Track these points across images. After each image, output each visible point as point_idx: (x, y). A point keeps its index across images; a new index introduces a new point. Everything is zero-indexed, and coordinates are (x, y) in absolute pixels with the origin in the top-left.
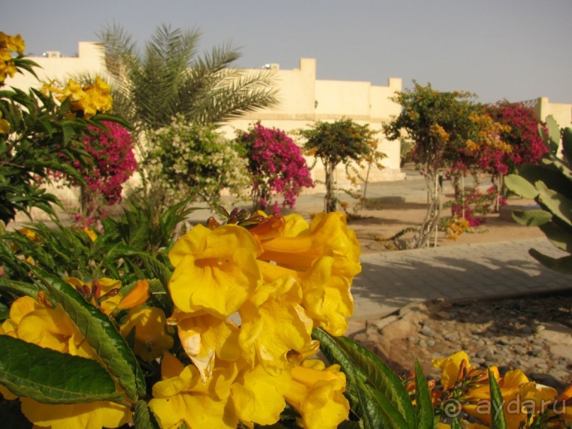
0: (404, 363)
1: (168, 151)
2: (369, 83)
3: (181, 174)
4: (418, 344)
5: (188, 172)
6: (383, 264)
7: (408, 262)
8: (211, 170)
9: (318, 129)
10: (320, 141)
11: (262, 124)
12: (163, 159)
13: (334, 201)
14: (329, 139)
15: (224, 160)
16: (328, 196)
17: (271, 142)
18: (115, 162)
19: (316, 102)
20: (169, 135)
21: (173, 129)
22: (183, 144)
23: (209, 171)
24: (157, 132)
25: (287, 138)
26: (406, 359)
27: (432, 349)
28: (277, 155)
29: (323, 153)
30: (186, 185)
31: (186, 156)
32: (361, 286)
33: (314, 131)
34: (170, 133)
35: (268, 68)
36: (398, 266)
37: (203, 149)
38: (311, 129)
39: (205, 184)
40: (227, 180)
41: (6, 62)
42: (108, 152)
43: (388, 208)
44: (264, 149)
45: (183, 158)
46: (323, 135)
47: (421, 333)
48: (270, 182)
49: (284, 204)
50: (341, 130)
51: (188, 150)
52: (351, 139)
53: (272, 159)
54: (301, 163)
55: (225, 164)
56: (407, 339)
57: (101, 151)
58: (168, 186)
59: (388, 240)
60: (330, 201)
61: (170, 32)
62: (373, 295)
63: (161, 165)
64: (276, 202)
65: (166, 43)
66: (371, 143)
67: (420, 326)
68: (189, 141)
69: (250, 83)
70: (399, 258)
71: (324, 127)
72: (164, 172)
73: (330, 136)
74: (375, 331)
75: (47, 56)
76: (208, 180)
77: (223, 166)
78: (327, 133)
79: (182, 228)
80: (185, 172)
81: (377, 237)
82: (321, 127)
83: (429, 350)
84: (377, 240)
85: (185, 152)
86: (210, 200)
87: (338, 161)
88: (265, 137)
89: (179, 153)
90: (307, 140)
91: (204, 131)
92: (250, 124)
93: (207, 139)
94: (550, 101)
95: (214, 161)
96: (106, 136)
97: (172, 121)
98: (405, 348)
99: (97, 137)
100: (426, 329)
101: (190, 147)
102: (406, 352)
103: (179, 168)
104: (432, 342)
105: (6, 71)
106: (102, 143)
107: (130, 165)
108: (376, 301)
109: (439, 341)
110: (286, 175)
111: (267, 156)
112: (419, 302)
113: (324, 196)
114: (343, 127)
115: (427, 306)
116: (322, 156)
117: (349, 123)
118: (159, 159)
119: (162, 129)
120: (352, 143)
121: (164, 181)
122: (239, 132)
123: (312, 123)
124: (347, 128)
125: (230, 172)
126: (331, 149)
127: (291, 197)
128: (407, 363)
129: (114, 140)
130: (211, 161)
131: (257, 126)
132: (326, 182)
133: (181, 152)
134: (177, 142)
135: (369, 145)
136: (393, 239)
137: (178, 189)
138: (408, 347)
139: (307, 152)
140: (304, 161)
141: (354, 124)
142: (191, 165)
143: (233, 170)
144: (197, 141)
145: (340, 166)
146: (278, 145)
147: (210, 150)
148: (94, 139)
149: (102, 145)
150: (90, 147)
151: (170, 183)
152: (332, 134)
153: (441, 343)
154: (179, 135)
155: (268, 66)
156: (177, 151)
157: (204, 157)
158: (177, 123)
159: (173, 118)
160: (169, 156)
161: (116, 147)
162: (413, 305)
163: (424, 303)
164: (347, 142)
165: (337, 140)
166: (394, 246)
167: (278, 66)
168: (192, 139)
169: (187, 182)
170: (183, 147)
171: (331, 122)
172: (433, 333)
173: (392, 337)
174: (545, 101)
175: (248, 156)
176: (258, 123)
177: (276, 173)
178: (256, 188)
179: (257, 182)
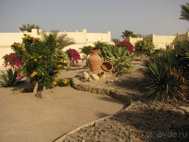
2: (102, 33)
3: (57, 58)
9: (84, 48)
10: (84, 50)
15: (64, 56)
19: (87, 39)
23: (61, 58)
25: (76, 51)
29: (85, 53)
35: (75, 32)
40: (65, 59)
44: (71, 53)
53: (73, 55)
75: (24, 32)
78: (86, 49)
87: (88, 55)
88: (72, 51)
90: (82, 50)
93: (61, 52)
94: (155, 35)
95: (62, 56)
110: (76, 58)
113: (86, 62)
114: (89, 47)
122: (67, 50)
126: (87, 52)
127: (77, 62)
140: (79, 55)
142: (58, 57)
144: (59, 53)
146: (74, 52)
157: (60, 55)
164: (90, 50)
165: (88, 50)
174: (154, 35)
175: (68, 54)
176: (70, 48)
177: (74, 57)
178: (70, 60)
179: (70, 59)
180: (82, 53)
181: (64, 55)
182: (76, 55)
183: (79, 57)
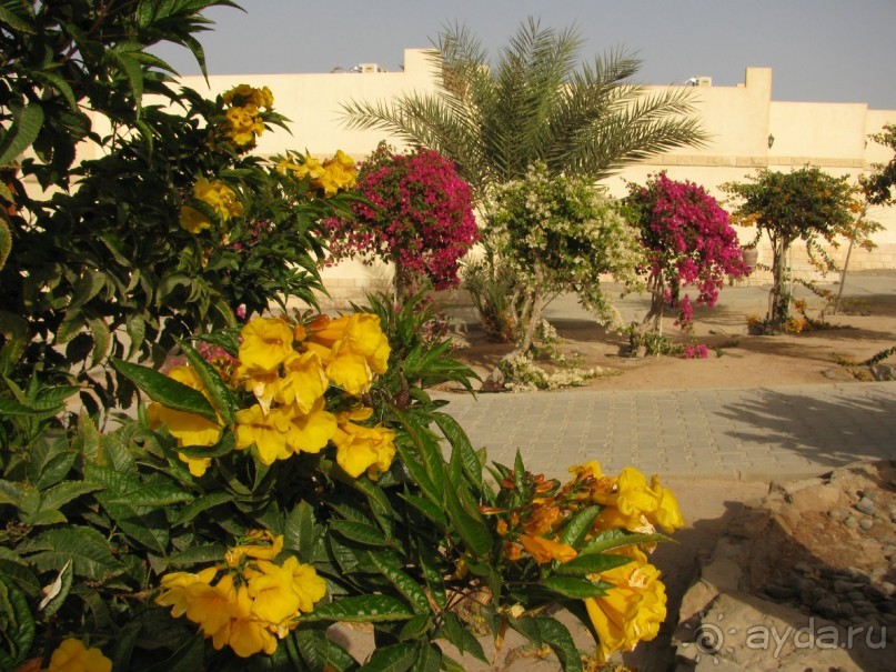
0: (814, 547)
1: (518, 216)
3: (538, 249)
4: (844, 522)
5: (547, 247)
6: (835, 401)
7: (875, 400)
8: (582, 246)
9: (764, 183)
10: (766, 203)
11: (668, 176)
12: (512, 226)
13: (786, 298)
14: (780, 200)
15: (602, 230)
16: (776, 291)
17: (681, 203)
18: (447, 228)
19: (771, 138)
20: (522, 192)
21: (529, 183)
22: (541, 205)
23: (578, 246)
24: (505, 187)
25: (707, 198)
26: (820, 541)
27: (864, 531)
28: (690, 224)
29: (770, 222)
30: (544, 265)
31: (545, 224)
32: (788, 432)
33: (756, 186)
34: (523, 188)
35: (693, 84)
36: (857, 405)
37: (570, 214)
38: (751, 182)
39: (572, 266)
40: (608, 260)
41: (253, 119)
42: (436, 213)
43: (879, 314)
44: (670, 214)
45: (541, 227)
46: (770, 193)
47: (855, 507)
48: (679, 264)
49: (699, 300)
50: (800, 186)
51: (548, 214)
52: (817, 201)
53: (682, 230)
54: (728, 238)
55: (603, 236)
56: (829, 514)
57: (425, 212)
58: (519, 267)
59: (859, 365)
60: (779, 298)
61: (538, 32)
62: (802, 446)
63: (508, 236)
64: (686, 296)
65: (529, 49)
66: (851, 206)
67: (858, 498)
68: (550, 202)
69: (652, 109)
70: (863, 393)
71: (773, 180)
72: (513, 245)
73: (782, 193)
74: (781, 497)
75: (360, 71)
76: (577, 260)
77: (599, 239)
78: (777, 189)
79: (537, 328)
80: (543, 246)
81: (843, 358)
82: (768, 180)
83: (861, 534)
84: (842, 363)
85: (543, 217)
86: (582, 290)
87: (795, 236)
88: (672, 197)
89: (534, 218)
90: (746, 201)
91: (574, 186)
92: (649, 176)
93: (577, 200)
95: (586, 231)
96: (433, 191)
97: (527, 171)
98: (821, 526)
99: (421, 192)
100: (866, 502)
101: (551, 210)
102: (822, 532)
103: (534, 241)
104: (869, 523)
105: (253, 128)
106: (427, 200)
107: (468, 233)
108: (804, 456)
109: (880, 521)
110: (704, 255)
111: (673, 225)
112: (867, 462)
113: (770, 288)
114: (804, 181)
115: (879, 469)
116: (768, 227)
117: (815, 174)
118: (505, 226)
119: (511, 183)
120: (817, 206)
121: (512, 260)
122: (633, 186)
123: (754, 173)
124: (811, 181)
125: (612, 248)
126: (783, 216)
127: (711, 289)
128: (820, 548)
129: (445, 196)
130: (583, 231)
131: (659, 179)
132: (774, 267)
133: (538, 217)
134: (532, 203)
135: (848, 210)
136: (868, 363)
137: (532, 271)
138: (827, 525)
139: (744, 219)
140: (733, 234)
141: (824, 176)
142: (552, 237)
143: (616, 246)
144: (561, 201)
145: (798, 243)
146: (691, 209)
147: (580, 215)
148: (416, 195)
149: (426, 203)
150: (410, 206)
151: (521, 263)
152: (785, 192)
153: (881, 526)
154: (536, 192)
155: (694, 80)
156: (531, 216)
157: (572, 225)
158: (535, 174)
159: (530, 167)
160: (519, 223)
161: (447, 207)
162: (855, 465)
163: (874, 464)
164: (809, 205)
165: (794, 202)
166: (869, 375)
167: (710, 79)
168: (555, 198)
169: (546, 262)
170: (541, 210)
171: (786, 171)
172: (874, 510)
173: (805, 507)
175: (643, 223)
176: (662, 175)
177: (688, 251)
178: (656, 273)
179: (658, 265)
180: (746, 224)
181: (607, 224)
182: (705, 235)
183: (727, 254)
